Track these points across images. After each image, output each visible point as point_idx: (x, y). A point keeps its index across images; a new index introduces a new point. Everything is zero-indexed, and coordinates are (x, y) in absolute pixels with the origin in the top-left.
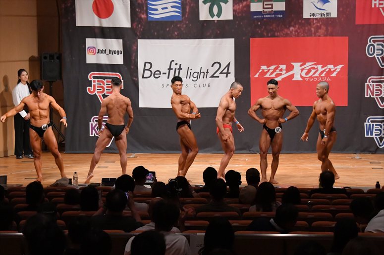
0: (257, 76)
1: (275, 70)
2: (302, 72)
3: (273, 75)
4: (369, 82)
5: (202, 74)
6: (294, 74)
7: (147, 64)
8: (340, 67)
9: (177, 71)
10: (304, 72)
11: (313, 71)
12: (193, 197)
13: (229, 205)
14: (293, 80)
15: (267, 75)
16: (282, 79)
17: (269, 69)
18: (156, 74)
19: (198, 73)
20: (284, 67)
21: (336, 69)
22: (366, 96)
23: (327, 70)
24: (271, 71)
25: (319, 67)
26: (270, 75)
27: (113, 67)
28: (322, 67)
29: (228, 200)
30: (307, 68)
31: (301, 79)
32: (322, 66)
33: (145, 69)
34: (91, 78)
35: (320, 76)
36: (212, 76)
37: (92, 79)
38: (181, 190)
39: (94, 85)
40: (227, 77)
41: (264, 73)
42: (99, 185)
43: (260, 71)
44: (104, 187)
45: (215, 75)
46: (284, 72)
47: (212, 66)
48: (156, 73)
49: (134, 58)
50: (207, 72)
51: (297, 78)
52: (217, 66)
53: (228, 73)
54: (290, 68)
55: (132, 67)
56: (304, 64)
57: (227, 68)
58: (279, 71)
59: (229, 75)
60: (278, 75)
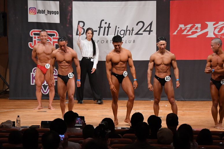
0: (175, 33)
1: (191, 28)
2: (215, 30)
3: (190, 33)
5: (128, 32)
6: (207, 32)
7: (80, 23)
9: (107, 29)
10: (217, 30)
14: (207, 37)
15: (185, 33)
16: (198, 36)
17: (186, 27)
19: (124, 31)
20: (199, 25)
24: (188, 29)
26: (187, 33)
30: (220, 27)
31: (214, 36)
34: (32, 35)
36: (137, 34)
37: (33, 36)
38: (110, 131)
39: (35, 41)
40: (149, 34)
41: (182, 31)
42: (39, 127)
43: (179, 29)
44: (43, 128)
45: (139, 33)
46: (199, 30)
47: (137, 25)
49: (69, 18)
50: (133, 30)
51: (211, 35)
53: (150, 31)
55: (68, 25)
56: (217, 23)
57: (150, 26)
58: (195, 29)
59: (151, 32)
60: (193, 33)
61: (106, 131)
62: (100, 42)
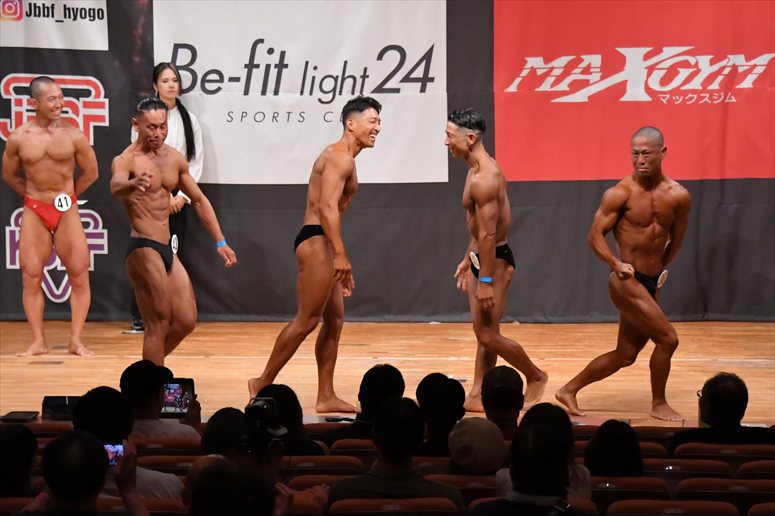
0: (513, 88)
1: (568, 69)
2: (649, 75)
3: (563, 86)
5: (349, 83)
6: (624, 83)
7: (180, 51)
8: (765, 59)
9: (273, 72)
10: (658, 75)
11: (684, 73)
13: (427, 477)
14: (623, 99)
15: (546, 87)
16: (591, 98)
17: (550, 65)
18: (210, 82)
19: (336, 79)
20: (595, 60)
21: (755, 66)
23: (726, 71)
24: (557, 72)
25: (704, 61)
27: (76, 61)
28: (712, 62)
29: (424, 463)
30: (667, 64)
31: (647, 98)
32: (709, 58)
34: (7, 92)
35: (704, 90)
36: (379, 89)
37: (13, 97)
38: (283, 431)
39: (19, 115)
40: (423, 90)
42: (35, 418)
43: (525, 73)
44: (48, 422)
45: (386, 87)
46: (595, 77)
47: (380, 57)
48: (209, 77)
49: (140, 31)
50: (364, 76)
51: (636, 93)
52: (393, 57)
53: (425, 80)
54: (612, 64)
55: (137, 59)
56: (657, 51)
57: (424, 63)
58: (582, 73)
59: (429, 84)
60: (576, 86)
61: (270, 431)
62: (250, 116)
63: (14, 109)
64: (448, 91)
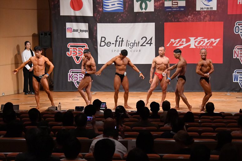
0: (168, 45)
1: (179, 42)
2: (195, 43)
3: (178, 45)
4: (236, 49)
5: (136, 44)
6: (190, 44)
7: (102, 38)
8: (218, 40)
10: (197, 43)
12: (129, 118)
14: (190, 47)
15: (175, 45)
16: (184, 47)
17: (175, 41)
18: (108, 44)
19: (133, 43)
20: (184, 40)
21: (216, 41)
22: (234, 58)
23: (210, 42)
24: (177, 42)
25: (206, 40)
26: (176, 45)
27: (82, 40)
28: (208, 40)
29: (150, 120)
30: (199, 41)
31: (195, 47)
33: (101, 41)
34: (69, 47)
35: (206, 46)
37: (70, 47)
39: (71, 51)
40: (150, 46)
41: (172, 43)
42: (74, 111)
43: (170, 42)
45: (143, 45)
46: (184, 43)
47: (142, 39)
49: (95, 34)
51: (192, 46)
52: (144, 39)
54: (188, 41)
55: (94, 40)
56: (197, 38)
57: (150, 40)
58: (182, 42)
59: (151, 44)
60: (181, 45)
61: (120, 113)
62: (116, 51)
63: (70, 50)
64: (155, 46)
